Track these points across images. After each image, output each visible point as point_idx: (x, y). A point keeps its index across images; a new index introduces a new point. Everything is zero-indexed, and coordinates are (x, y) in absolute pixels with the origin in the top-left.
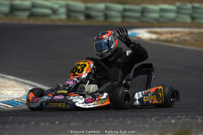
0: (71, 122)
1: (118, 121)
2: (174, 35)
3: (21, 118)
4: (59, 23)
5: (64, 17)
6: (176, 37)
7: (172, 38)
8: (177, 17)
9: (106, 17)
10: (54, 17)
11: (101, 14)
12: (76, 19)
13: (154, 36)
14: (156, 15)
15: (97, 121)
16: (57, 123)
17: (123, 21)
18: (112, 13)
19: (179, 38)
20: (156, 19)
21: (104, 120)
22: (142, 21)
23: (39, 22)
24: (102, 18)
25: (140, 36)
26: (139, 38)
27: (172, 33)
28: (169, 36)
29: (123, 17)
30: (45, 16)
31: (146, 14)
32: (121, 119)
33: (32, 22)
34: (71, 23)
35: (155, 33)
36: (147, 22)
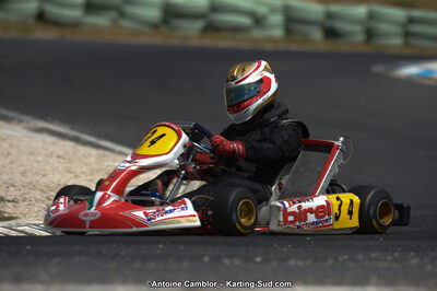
0: (288, 258)
1: (390, 258)
3: (182, 247)
4: (269, 47)
5: (278, 33)
9: (370, 34)
10: (257, 33)
11: (358, 28)
12: (306, 39)
15: (346, 257)
16: (259, 259)
17: (406, 44)
18: (383, 27)
21: (360, 257)
23: (224, 42)
24: (360, 38)
29: (407, 35)
30: (237, 29)
32: (397, 254)
33: (209, 42)
34: (294, 47)
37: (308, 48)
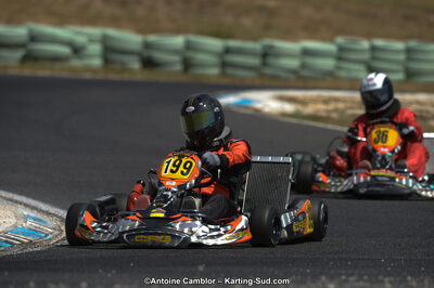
2: (331, 106)
4: (88, 76)
5: (97, 62)
6: (336, 110)
7: (328, 111)
8: (338, 68)
9: (188, 64)
10: (76, 63)
11: (176, 58)
12: (124, 68)
13: (289, 108)
14: (293, 63)
17: (223, 74)
18: (200, 57)
19: (341, 112)
20: (294, 72)
22: (262, 75)
23: (43, 72)
24: (178, 67)
25: (259, 106)
26: (258, 111)
27: (326, 101)
28: (321, 108)
29: (224, 65)
30: (56, 59)
31: (271, 60)
33: (28, 71)
34: (113, 76)
35: (291, 100)
36: (275, 77)
37: (126, 77)
